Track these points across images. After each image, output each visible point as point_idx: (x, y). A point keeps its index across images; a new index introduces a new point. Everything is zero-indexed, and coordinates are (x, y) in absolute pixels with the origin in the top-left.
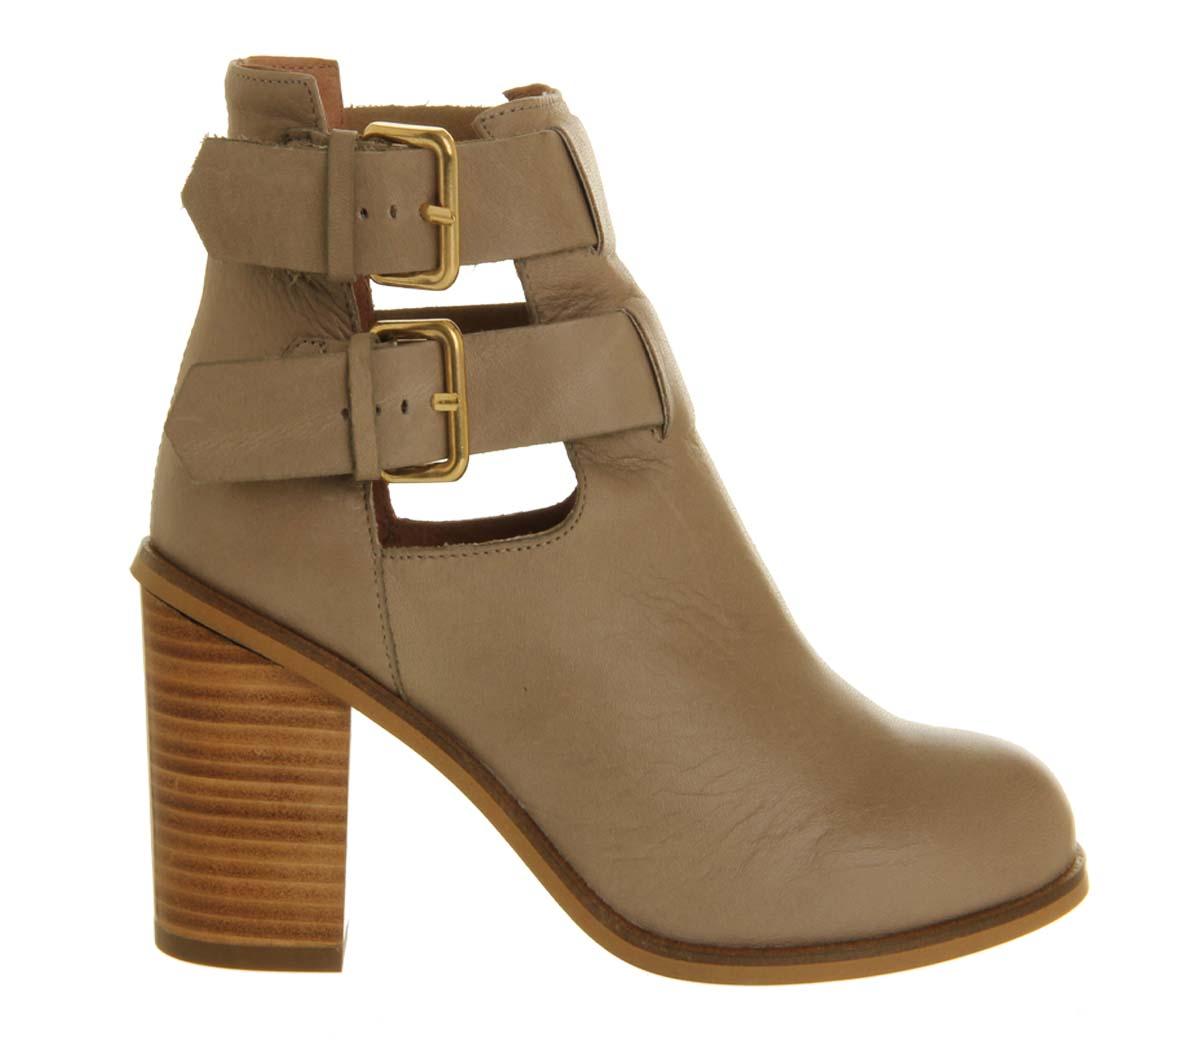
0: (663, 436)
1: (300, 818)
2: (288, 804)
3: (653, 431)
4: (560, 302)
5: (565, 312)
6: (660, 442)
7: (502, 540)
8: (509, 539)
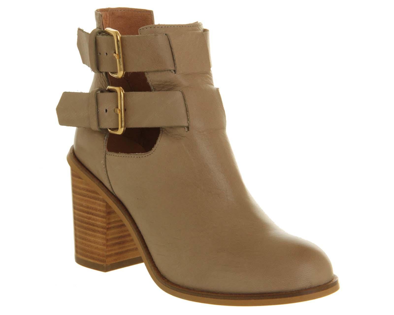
0: (188, 130)
1: (94, 226)
2: (90, 221)
3: (185, 128)
4: (161, 86)
5: (163, 89)
6: (187, 132)
7: (132, 154)
8: (134, 154)
